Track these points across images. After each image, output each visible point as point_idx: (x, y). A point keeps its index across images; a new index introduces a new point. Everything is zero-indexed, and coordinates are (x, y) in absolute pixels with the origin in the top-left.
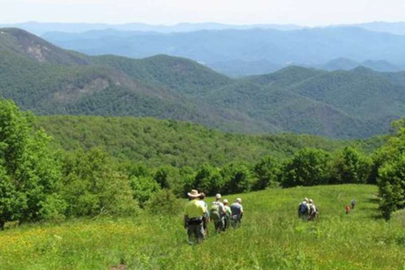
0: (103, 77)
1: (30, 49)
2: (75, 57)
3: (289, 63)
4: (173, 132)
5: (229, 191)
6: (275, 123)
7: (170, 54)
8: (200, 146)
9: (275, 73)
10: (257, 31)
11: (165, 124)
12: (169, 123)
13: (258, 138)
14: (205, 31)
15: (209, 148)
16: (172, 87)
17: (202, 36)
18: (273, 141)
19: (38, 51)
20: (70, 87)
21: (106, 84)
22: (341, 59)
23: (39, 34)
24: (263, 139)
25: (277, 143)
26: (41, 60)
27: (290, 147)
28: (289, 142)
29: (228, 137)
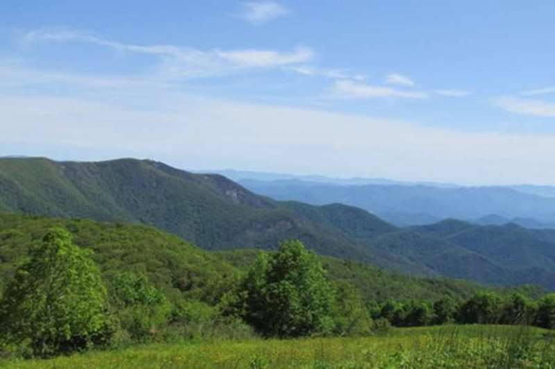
0: (288, 219)
1: (228, 193)
2: (265, 202)
3: (445, 217)
4: (348, 270)
5: (410, 324)
6: (432, 268)
7: (344, 203)
8: (370, 284)
9: (435, 225)
10: (420, 187)
11: (341, 262)
12: (344, 262)
13: (420, 279)
14: (375, 186)
15: (378, 286)
16: (345, 232)
17: (372, 189)
18: (432, 283)
19: (235, 195)
20: (259, 226)
21: (289, 225)
22: (492, 216)
23: (235, 179)
24: (424, 280)
25: (436, 285)
26: (237, 202)
27: (448, 290)
28: (447, 285)
29: (394, 277)
